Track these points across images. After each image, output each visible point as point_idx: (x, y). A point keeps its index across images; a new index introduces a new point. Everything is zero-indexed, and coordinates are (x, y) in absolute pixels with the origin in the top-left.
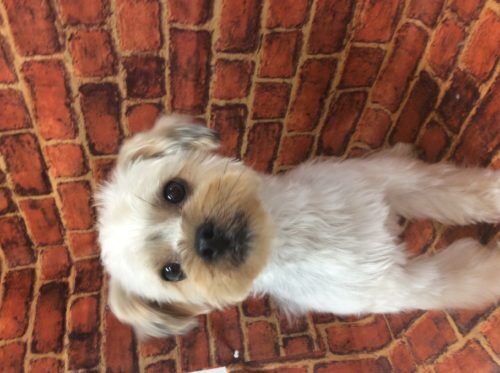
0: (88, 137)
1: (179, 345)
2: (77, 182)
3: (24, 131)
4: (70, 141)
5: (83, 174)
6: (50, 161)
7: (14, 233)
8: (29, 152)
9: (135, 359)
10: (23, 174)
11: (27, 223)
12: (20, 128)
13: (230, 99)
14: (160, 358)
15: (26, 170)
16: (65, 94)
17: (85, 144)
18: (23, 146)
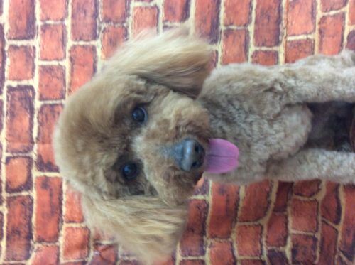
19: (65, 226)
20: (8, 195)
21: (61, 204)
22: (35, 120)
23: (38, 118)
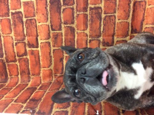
0: (51, 22)
1: (72, 106)
2: (46, 42)
3: (33, 18)
4: (45, 23)
5: (48, 39)
6: (39, 33)
7: (25, 67)
8: (33, 27)
9: (52, 108)
10: (31, 37)
11: (29, 62)
12: (32, 17)
13: (95, 4)
14: (62, 110)
15: (32, 36)
16: (45, 3)
17: (50, 25)
18: (32, 25)
19: (42, 69)
20: (19, 58)
21: (39, 61)
22: (25, 27)
23: (25, 25)
